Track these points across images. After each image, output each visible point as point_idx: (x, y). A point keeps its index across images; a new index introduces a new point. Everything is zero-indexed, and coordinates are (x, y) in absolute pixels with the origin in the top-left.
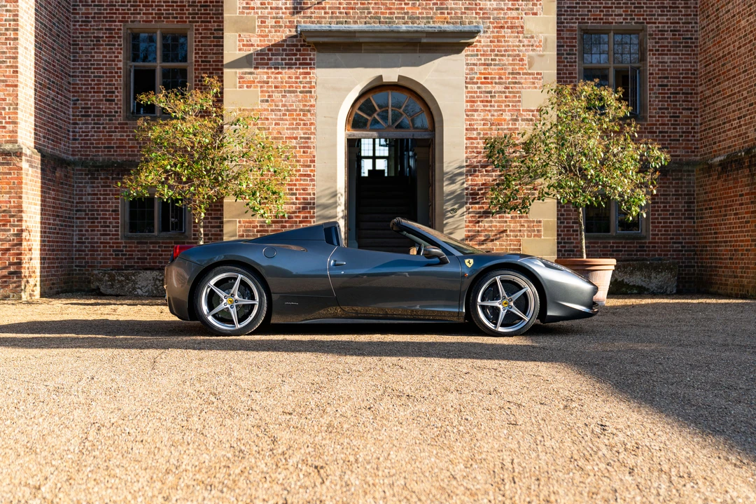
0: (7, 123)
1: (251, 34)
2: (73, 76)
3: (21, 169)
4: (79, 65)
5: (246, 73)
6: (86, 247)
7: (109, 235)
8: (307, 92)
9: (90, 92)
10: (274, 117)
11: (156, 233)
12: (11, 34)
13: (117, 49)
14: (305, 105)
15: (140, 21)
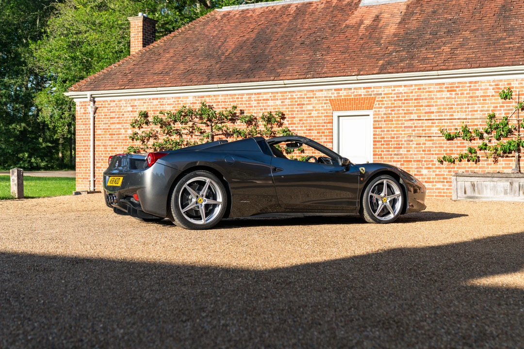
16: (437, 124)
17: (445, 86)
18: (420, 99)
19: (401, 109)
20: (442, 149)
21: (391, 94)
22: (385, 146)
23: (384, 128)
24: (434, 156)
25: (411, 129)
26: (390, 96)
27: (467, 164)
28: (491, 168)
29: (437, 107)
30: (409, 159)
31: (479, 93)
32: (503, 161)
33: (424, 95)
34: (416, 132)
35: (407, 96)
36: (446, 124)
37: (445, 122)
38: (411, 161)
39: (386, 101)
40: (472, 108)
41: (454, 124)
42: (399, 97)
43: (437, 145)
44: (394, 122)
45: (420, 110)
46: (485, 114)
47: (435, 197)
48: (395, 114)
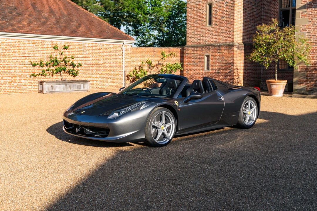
0: (231, 36)
2: (263, 16)
3: (234, 50)
4: (265, 11)
5: (303, 12)
6: (265, 73)
7: (272, 69)
9: (268, 21)
10: (313, 27)
12: (233, 8)
16: (28, 59)
17: (31, 41)
18: (19, 46)
19: (10, 50)
20: (31, 70)
21: (5, 42)
22: (3, 69)
23: (2, 59)
24: (27, 73)
25: (16, 61)
26: (4, 43)
27: (41, 77)
28: (51, 79)
29: (27, 51)
30: (15, 75)
31: (45, 46)
32: (56, 75)
33: (21, 45)
34: (18, 62)
35: (13, 44)
36: (32, 59)
37: (31, 58)
38: (16, 76)
39: (2, 46)
40: (42, 52)
41: (35, 59)
42: (9, 44)
43: (28, 69)
44: (7, 57)
45: (20, 51)
46: (48, 55)
47: (28, 93)
48: (7, 53)
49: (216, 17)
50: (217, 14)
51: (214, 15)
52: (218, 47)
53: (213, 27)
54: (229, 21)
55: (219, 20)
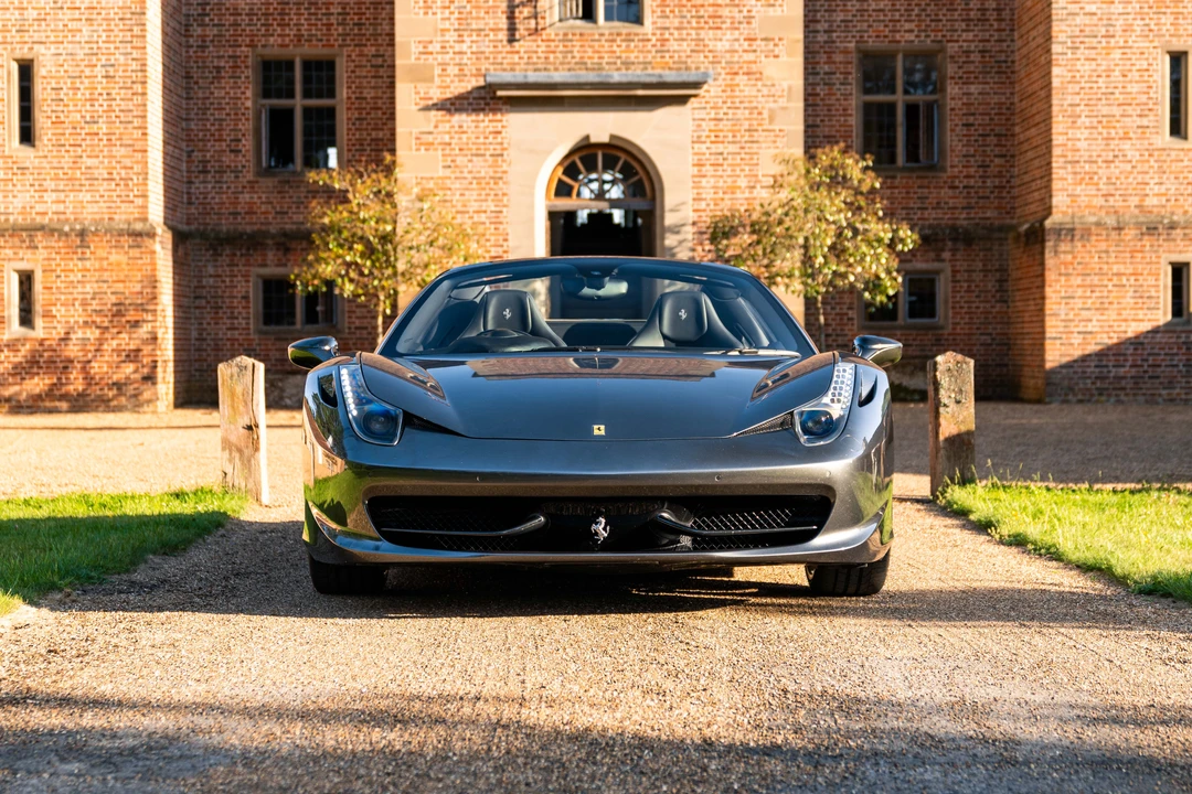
0: (135, 196)
1: (429, 85)
2: (186, 120)
3: (155, 252)
4: (195, 104)
5: (423, 133)
7: (237, 329)
8: (498, 155)
9: (209, 141)
10: (458, 186)
11: (298, 326)
12: (138, 88)
13: (244, 83)
14: (495, 172)
15: (273, 46)
49: (57, 117)
50: (65, 105)
51: (48, 105)
52: (77, 235)
53: (46, 157)
54: (121, 139)
55: (75, 128)
